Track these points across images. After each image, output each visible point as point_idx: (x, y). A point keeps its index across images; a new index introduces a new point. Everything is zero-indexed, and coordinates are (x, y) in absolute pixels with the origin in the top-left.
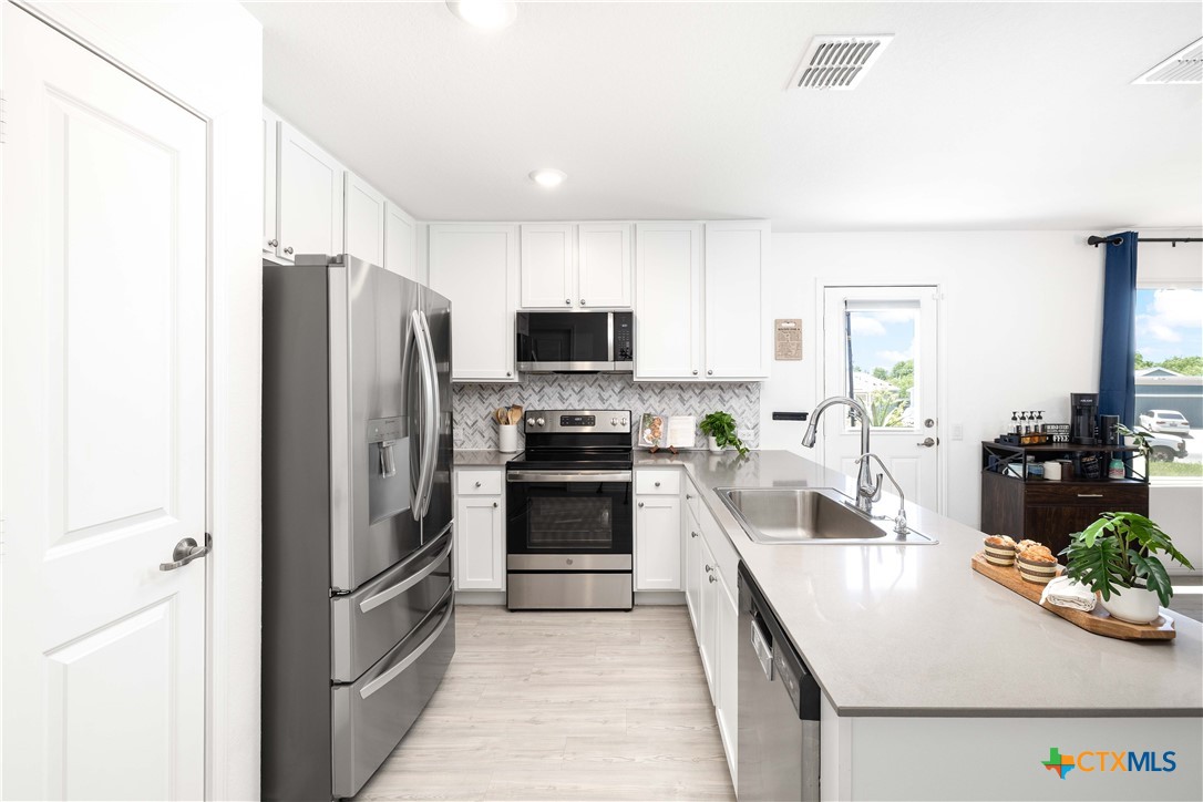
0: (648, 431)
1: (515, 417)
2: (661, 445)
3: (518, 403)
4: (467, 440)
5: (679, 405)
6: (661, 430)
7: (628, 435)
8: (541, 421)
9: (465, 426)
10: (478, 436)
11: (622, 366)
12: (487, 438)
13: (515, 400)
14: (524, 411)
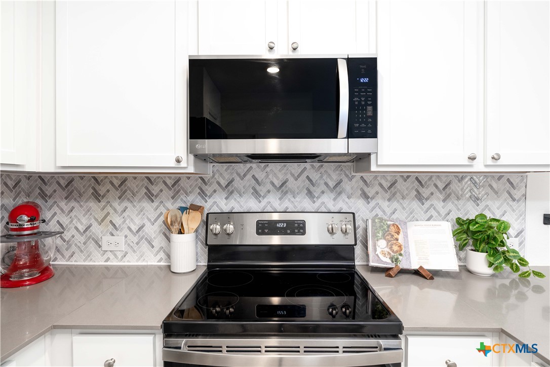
0: (382, 244)
1: (193, 221)
2: (403, 265)
3: (199, 202)
4: (130, 251)
5: (415, 204)
6: (401, 241)
7: (350, 248)
8: (230, 228)
9: (127, 232)
10: (145, 245)
11: (359, 145)
12: (156, 249)
13: (194, 198)
14: (206, 212)
